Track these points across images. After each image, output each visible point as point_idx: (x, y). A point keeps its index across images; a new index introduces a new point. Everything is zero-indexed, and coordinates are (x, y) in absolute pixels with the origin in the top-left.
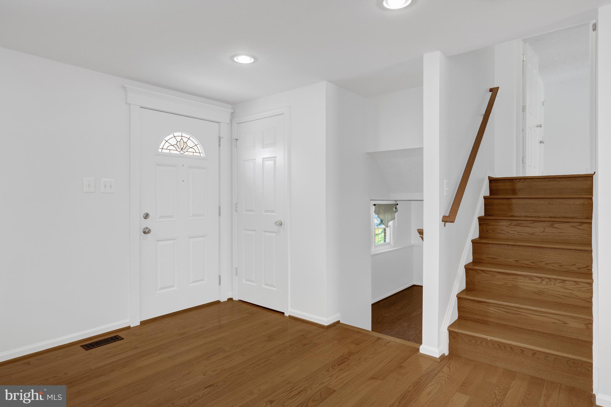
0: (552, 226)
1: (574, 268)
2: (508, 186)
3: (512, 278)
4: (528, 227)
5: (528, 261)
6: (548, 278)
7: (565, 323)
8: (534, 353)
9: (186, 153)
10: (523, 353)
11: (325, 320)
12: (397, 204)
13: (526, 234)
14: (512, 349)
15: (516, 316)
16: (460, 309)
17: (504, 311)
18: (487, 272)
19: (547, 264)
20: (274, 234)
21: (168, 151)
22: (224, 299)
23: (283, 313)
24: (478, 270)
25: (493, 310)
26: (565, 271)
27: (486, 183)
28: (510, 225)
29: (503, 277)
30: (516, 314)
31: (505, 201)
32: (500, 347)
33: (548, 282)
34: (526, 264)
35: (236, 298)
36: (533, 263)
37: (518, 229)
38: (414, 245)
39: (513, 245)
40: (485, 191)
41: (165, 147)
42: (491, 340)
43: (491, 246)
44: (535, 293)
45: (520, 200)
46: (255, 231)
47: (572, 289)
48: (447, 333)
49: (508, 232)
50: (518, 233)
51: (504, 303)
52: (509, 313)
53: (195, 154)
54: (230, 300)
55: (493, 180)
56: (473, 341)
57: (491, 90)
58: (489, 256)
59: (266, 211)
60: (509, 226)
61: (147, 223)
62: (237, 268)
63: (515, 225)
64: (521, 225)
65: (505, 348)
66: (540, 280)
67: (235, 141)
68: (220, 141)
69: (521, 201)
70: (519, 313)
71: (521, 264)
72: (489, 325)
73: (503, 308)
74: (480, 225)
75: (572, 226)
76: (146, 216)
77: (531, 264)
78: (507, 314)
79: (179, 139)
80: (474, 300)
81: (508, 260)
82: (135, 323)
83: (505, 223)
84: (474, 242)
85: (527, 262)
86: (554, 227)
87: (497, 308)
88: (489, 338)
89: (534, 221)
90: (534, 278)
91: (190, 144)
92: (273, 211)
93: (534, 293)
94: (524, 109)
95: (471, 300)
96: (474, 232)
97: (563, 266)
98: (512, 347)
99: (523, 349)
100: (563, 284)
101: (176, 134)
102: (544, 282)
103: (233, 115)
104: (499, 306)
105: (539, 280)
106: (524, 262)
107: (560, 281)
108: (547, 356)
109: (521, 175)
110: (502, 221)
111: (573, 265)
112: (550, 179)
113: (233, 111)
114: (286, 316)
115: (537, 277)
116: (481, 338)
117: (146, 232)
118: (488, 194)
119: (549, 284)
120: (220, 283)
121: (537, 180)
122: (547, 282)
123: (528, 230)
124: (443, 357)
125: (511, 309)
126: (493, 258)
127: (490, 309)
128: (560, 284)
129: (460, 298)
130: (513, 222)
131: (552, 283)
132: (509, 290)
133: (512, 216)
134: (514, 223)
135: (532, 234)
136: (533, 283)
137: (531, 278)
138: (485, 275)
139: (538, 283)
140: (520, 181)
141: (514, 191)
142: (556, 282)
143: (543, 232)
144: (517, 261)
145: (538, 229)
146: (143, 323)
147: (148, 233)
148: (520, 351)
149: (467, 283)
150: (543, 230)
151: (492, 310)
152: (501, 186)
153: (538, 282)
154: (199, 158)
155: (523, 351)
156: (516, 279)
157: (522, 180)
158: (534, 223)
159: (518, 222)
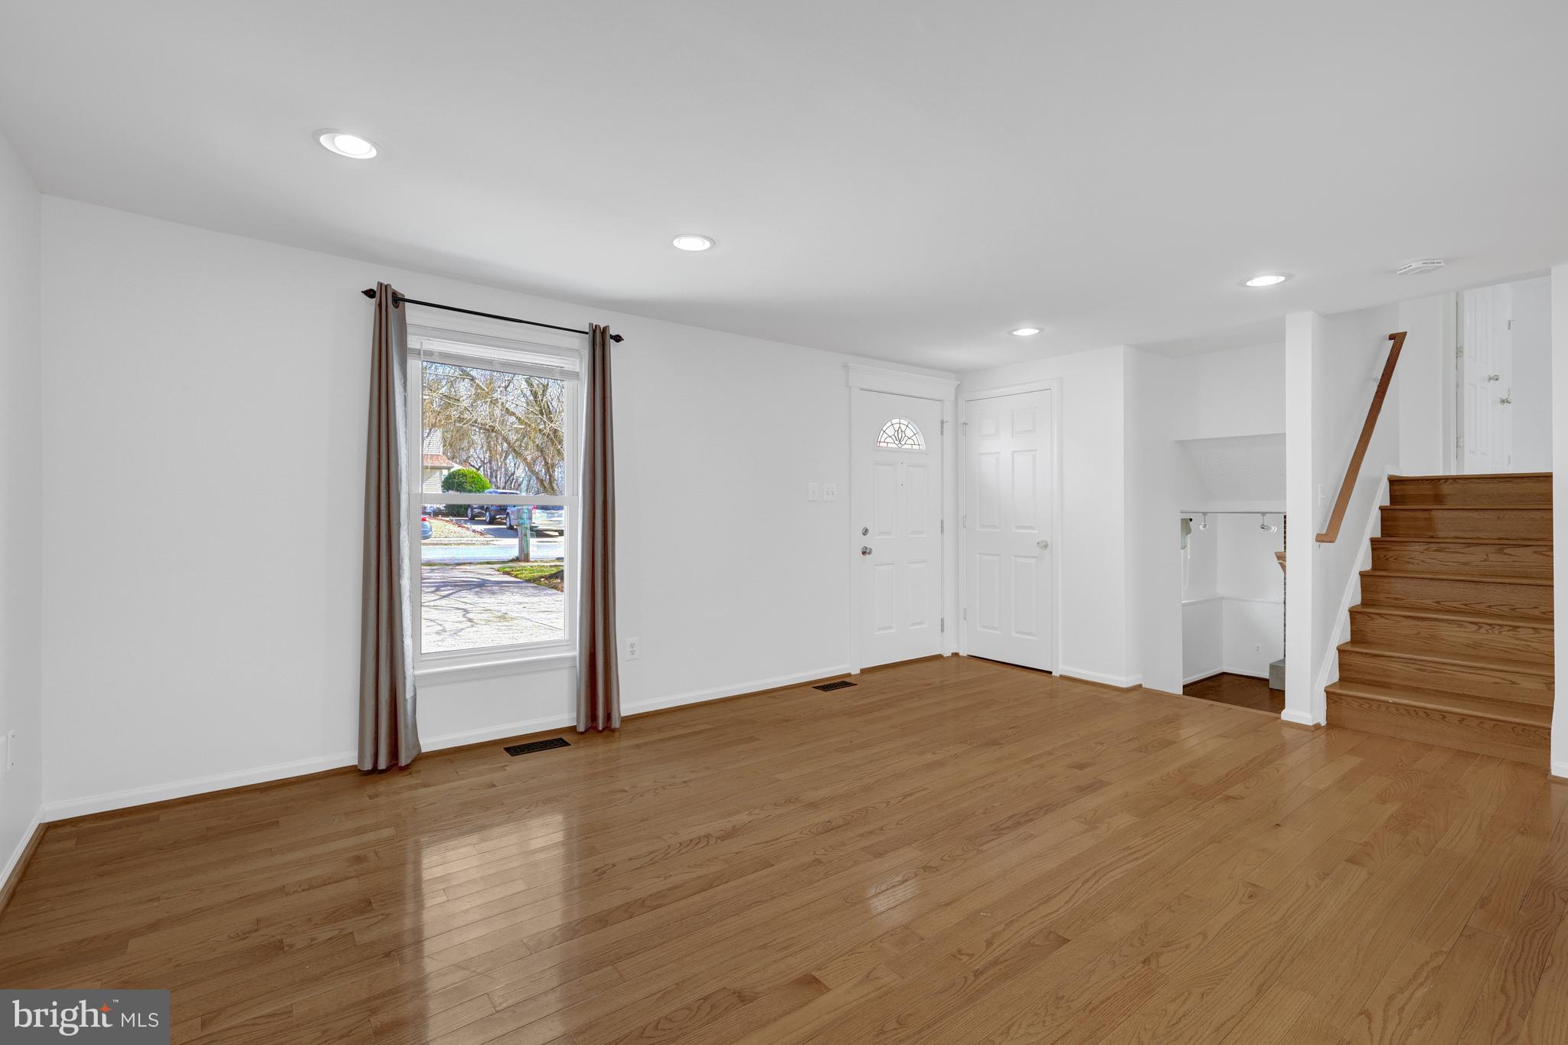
0: (1500, 551)
1: (1536, 613)
2: (1427, 489)
4: (1459, 553)
6: (1490, 624)
7: (1513, 682)
8: (1463, 718)
9: (905, 446)
11: (1124, 681)
12: (1191, 520)
13: (1455, 564)
14: (1427, 715)
15: (1435, 675)
16: (1342, 666)
17: (1415, 669)
18: (1387, 617)
19: (1488, 606)
20: (1033, 561)
21: (885, 445)
22: (947, 653)
23: (1051, 673)
24: (1371, 613)
25: (1400, 667)
26: (1520, 616)
27: (1384, 486)
28: (1426, 550)
29: (1414, 623)
30: (1434, 672)
31: (1419, 514)
32: (1409, 713)
33: (1490, 630)
35: (963, 653)
36: (1466, 605)
37: (1441, 555)
38: (1223, 598)
39: (1431, 579)
40: (1382, 497)
41: (882, 440)
42: (1393, 703)
43: (1393, 580)
44: (1468, 646)
45: (1445, 512)
46: (999, 555)
47: (1528, 638)
48: (1324, 695)
49: (1423, 561)
50: (1439, 562)
51: (1416, 657)
52: (1424, 670)
53: (914, 447)
54: (956, 655)
55: (1395, 481)
56: (1366, 706)
57: (1392, 337)
58: (1389, 596)
59: (1019, 527)
60: (1425, 552)
61: (867, 541)
62: (965, 610)
63: (1436, 550)
64: (1447, 550)
65: (1417, 714)
66: (1477, 627)
67: (962, 427)
68: (942, 427)
69: (1447, 514)
70: (1438, 669)
71: (1444, 606)
73: (1413, 663)
74: (1373, 549)
75: (1534, 550)
76: (865, 532)
77: (1463, 607)
78: (1420, 672)
79: (897, 427)
80: (1366, 654)
81: (1422, 601)
82: (856, 671)
83: (1417, 547)
84: (1363, 575)
85: (1455, 604)
86: (1504, 553)
87: (1404, 664)
88: (1391, 701)
89: (1470, 545)
90: (1465, 624)
91: (909, 433)
92: (1031, 528)
93: (1465, 644)
94: (1459, 352)
95: (1362, 653)
96: (1363, 560)
98: (1427, 712)
100: (1516, 632)
101: (894, 421)
102: (1482, 629)
103: (958, 389)
104: (1407, 661)
105: (1473, 627)
106: (1450, 604)
107: (1509, 628)
109: (1453, 472)
110: (1413, 544)
113: (959, 383)
114: (1056, 677)
116: (1379, 701)
117: (865, 552)
118: (1387, 503)
119: (1491, 633)
120: (942, 630)
122: (1487, 629)
123: (1459, 557)
124: (1317, 727)
125: (1427, 664)
126: (1396, 599)
128: (1511, 632)
129: (1341, 651)
130: (1432, 545)
131: (1495, 631)
132: (1423, 642)
133: (1432, 537)
134: (1434, 547)
135: (1466, 564)
136: (1464, 630)
137: (1460, 624)
138: (1383, 620)
139: (1473, 632)
141: (1438, 499)
142: (1503, 629)
143: (1486, 560)
144: (1438, 602)
145: (1476, 556)
146: (864, 671)
147: (870, 553)
148: (1441, 717)
149: (1353, 633)
150: (1485, 556)
151: (1395, 666)
152: (1411, 490)
153: (1473, 629)
154: (919, 452)
155: (1444, 717)
156: (1437, 625)
157: (1450, 481)
158: (1469, 547)
159: (1442, 545)
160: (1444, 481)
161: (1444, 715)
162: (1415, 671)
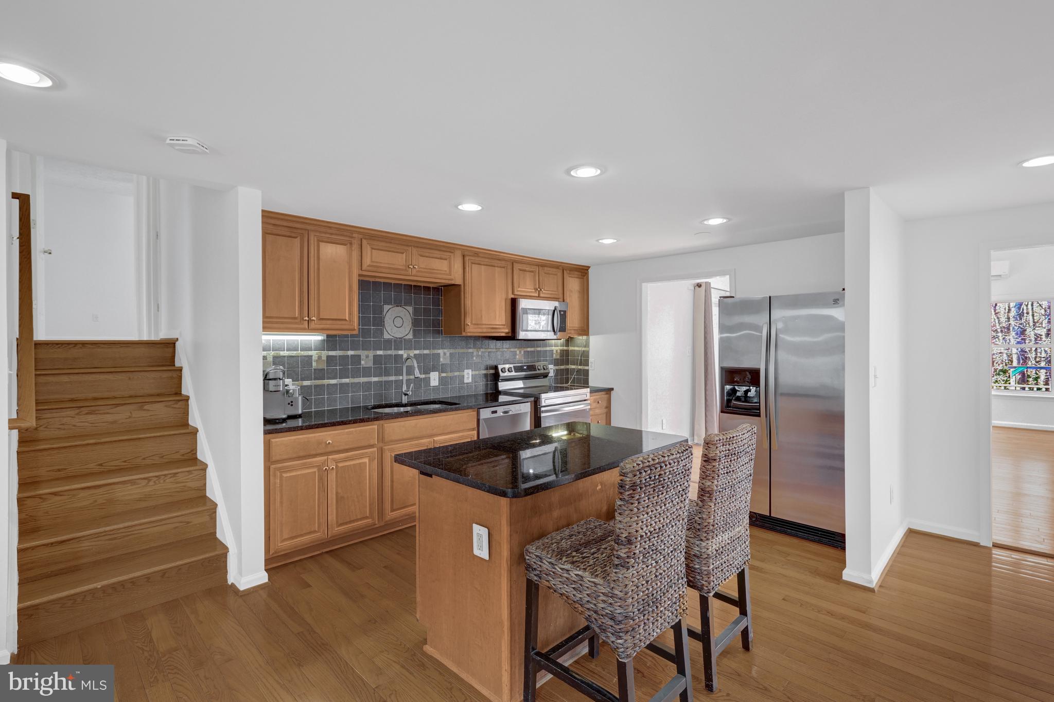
0: (141, 409)
1: (178, 456)
3: (105, 490)
4: (108, 413)
5: (117, 461)
6: (156, 477)
7: (188, 523)
10: (150, 581)
13: (105, 424)
14: (134, 584)
15: (126, 538)
16: (23, 567)
17: (106, 540)
19: (144, 459)
25: (88, 544)
26: (167, 462)
28: (78, 414)
29: (91, 493)
30: (124, 536)
32: (117, 589)
33: (157, 482)
34: (116, 466)
36: (125, 462)
37: (91, 418)
42: (101, 588)
45: (84, 375)
47: (184, 481)
48: (17, 615)
49: (74, 426)
50: (91, 425)
51: (108, 528)
52: (115, 539)
56: (69, 603)
58: (52, 468)
60: (76, 416)
63: (87, 414)
64: (97, 412)
65: (125, 588)
66: (146, 481)
70: (129, 533)
71: (108, 467)
72: (80, 570)
75: (166, 406)
78: (111, 542)
81: (86, 467)
83: (68, 413)
86: (145, 410)
87: (96, 539)
88: (98, 585)
89: (116, 405)
90: (138, 481)
93: (137, 500)
95: (44, 545)
97: (164, 457)
98: (132, 582)
99: (149, 576)
100: (175, 478)
102: (151, 483)
104: (98, 535)
105: (144, 482)
106: (112, 463)
107: (170, 476)
108: (180, 569)
111: (176, 452)
112: (122, 345)
115: (141, 479)
116: (85, 591)
119: (158, 483)
121: (102, 346)
122: (155, 482)
123: (109, 418)
125: (118, 532)
127: (83, 545)
128: (171, 479)
130: (82, 409)
131: (162, 481)
132: (100, 509)
134: (85, 410)
135: (114, 422)
136: (136, 488)
137: (132, 482)
138: (61, 498)
139: (143, 486)
140: (75, 346)
142: (166, 478)
143: (130, 417)
144: (101, 465)
145: (122, 415)
150: (129, 414)
151: (86, 545)
156: (112, 490)
158: (116, 407)
159: (93, 408)
160: (73, 345)
161: (148, 578)
162: (107, 542)
